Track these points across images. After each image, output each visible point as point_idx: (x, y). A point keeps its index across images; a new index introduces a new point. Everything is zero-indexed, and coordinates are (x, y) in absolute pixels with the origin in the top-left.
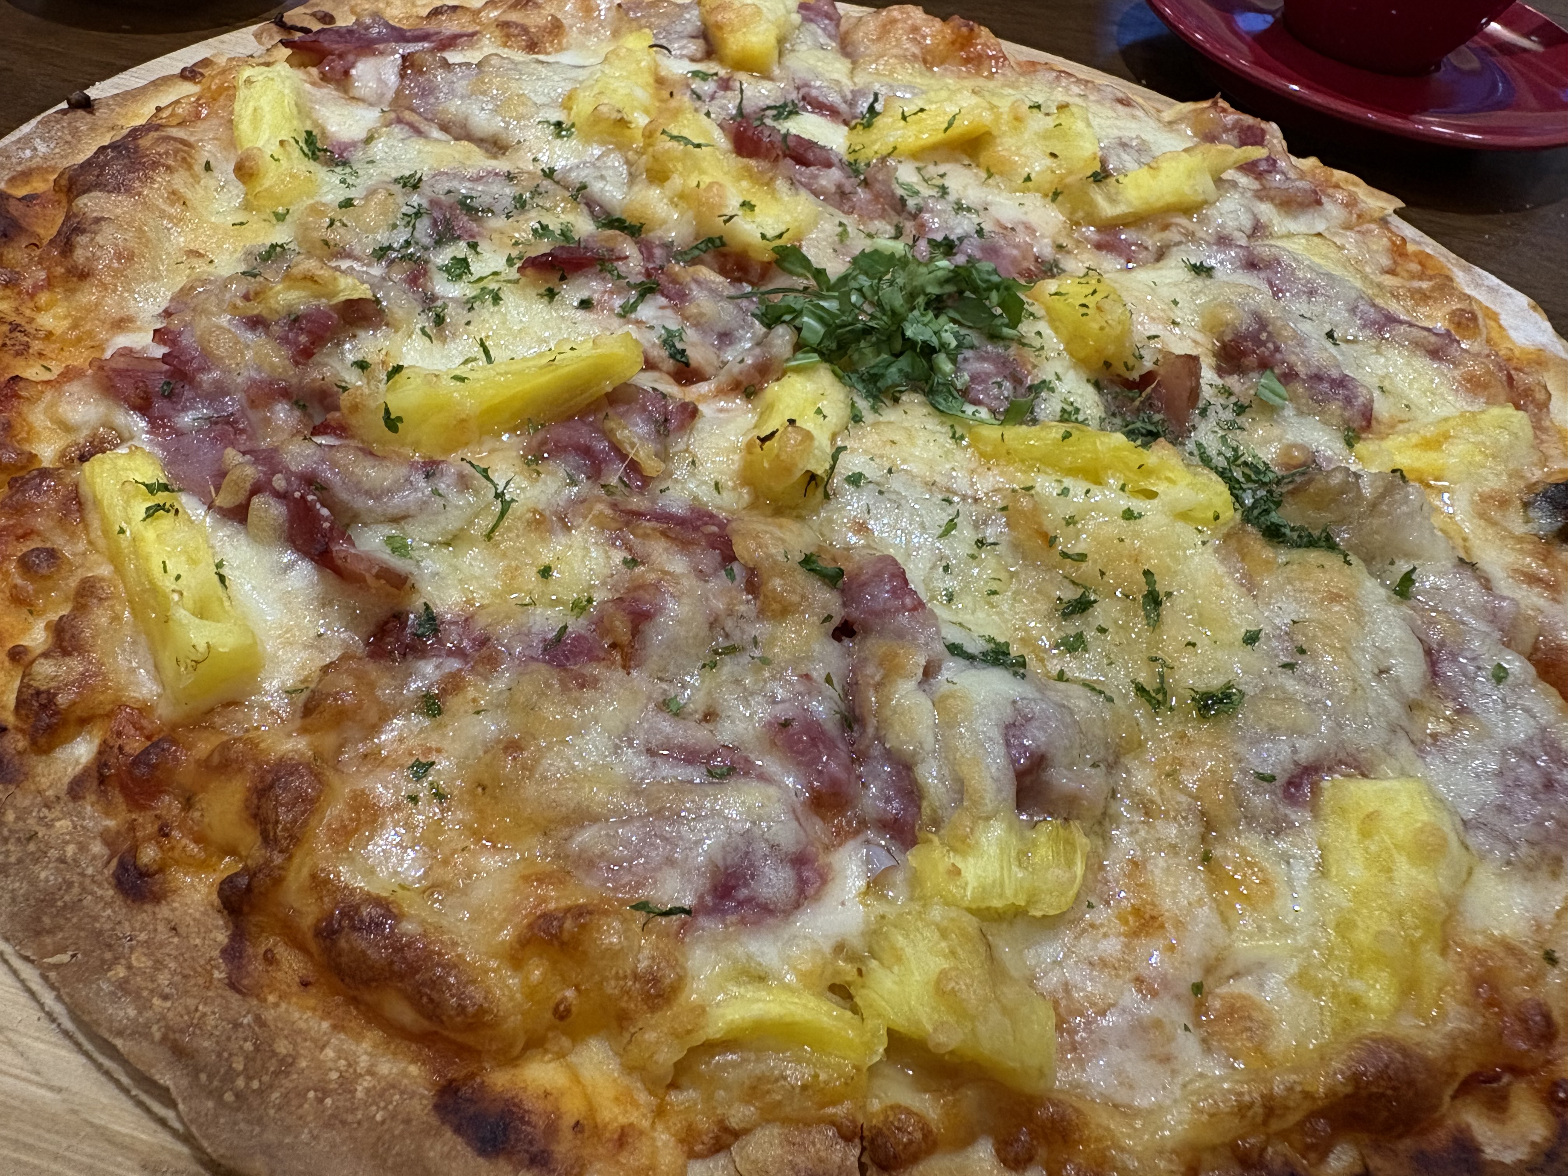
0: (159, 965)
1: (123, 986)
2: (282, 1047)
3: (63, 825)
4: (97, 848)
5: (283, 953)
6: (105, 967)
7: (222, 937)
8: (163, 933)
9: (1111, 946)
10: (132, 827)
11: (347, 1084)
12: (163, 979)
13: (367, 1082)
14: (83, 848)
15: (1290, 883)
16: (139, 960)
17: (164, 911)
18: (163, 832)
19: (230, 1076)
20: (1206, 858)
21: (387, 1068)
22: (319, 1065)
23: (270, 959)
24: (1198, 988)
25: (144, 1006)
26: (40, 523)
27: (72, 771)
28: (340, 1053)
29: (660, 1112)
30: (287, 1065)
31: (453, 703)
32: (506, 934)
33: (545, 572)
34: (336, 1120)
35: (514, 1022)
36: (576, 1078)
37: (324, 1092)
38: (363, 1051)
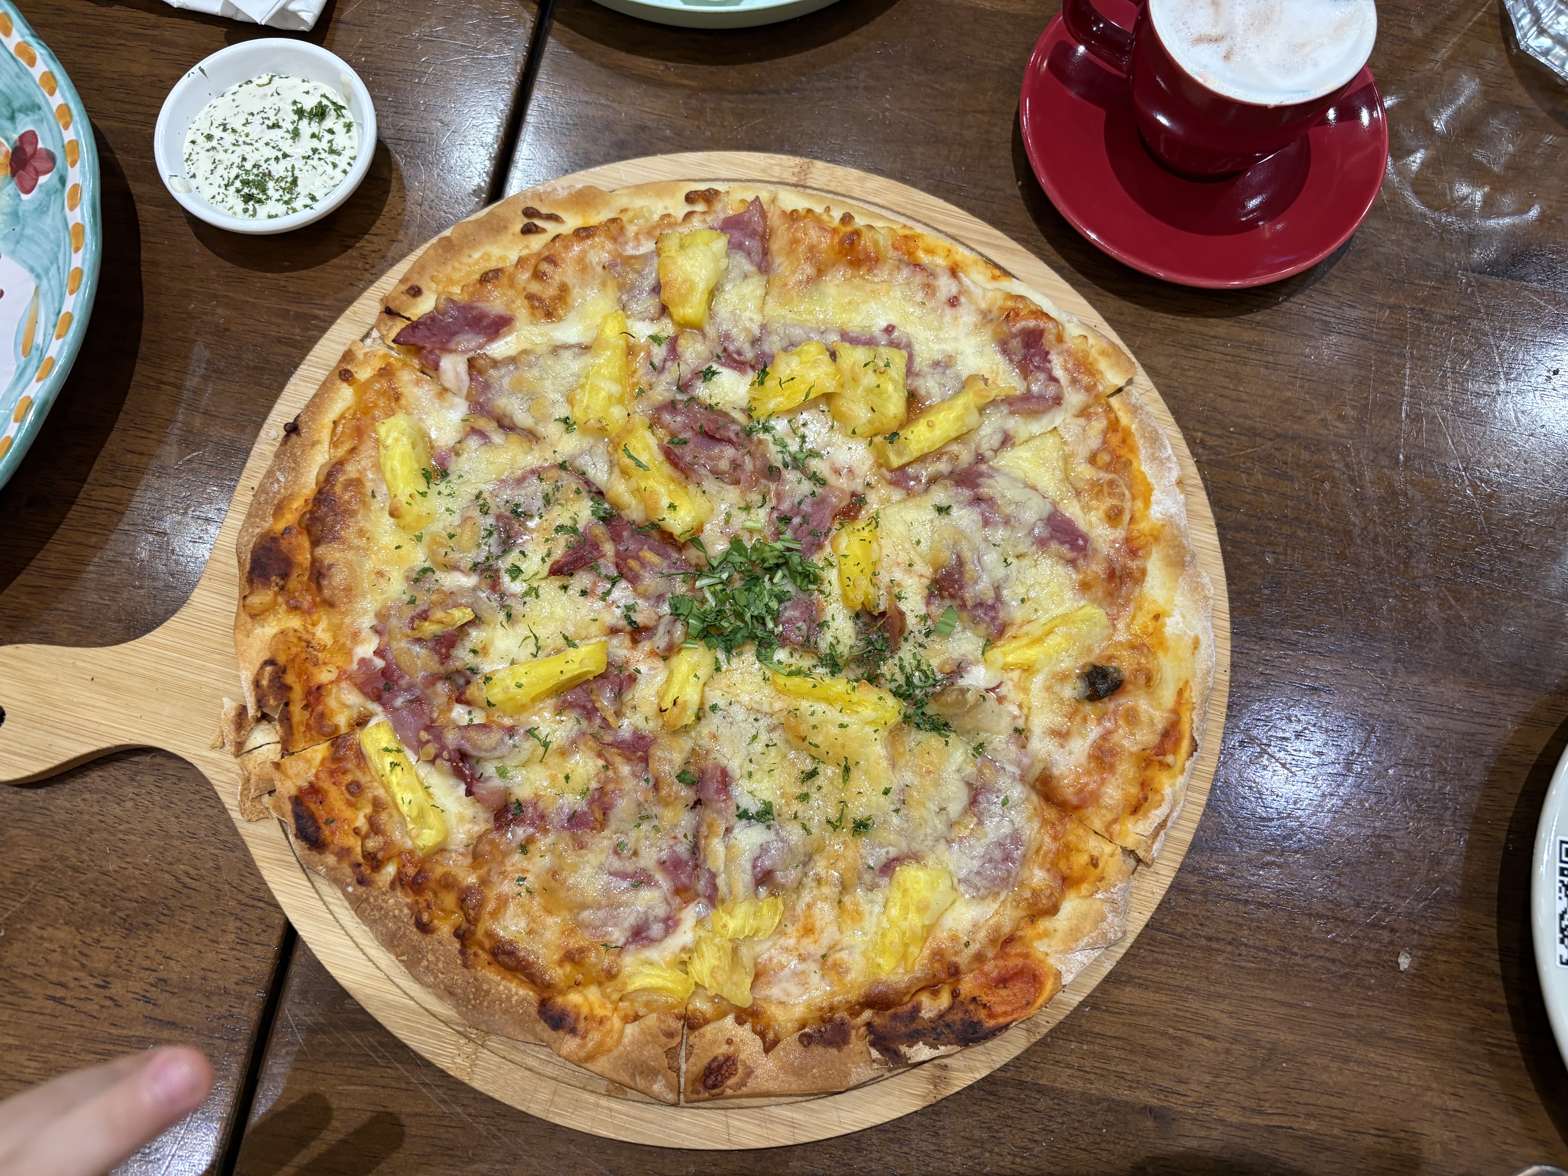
0: (438, 959)
1: (427, 968)
2: (485, 987)
3: (391, 901)
4: (406, 911)
5: (480, 952)
6: (419, 961)
7: (458, 946)
8: (437, 946)
9: (791, 942)
10: (417, 902)
11: (509, 998)
12: (441, 965)
13: (515, 998)
14: (401, 911)
15: (871, 913)
16: (431, 957)
17: (435, 936)
18: (429, 906)
19: (469, 1001)
20: (840, 902)
21: (522, 992)
22: (498, 992)
23: (476, 955)
24: (824, 956)
25: (436, 977)
26: (350, 766)
27: (389, 879)
28: (506, 987)
29: (615, 1009)
30: (488, 992)
31: (531, 848)
32: (556, 957)
33: (567, 778)
34: (506, 1011)
35: (562, 985)
36: (586, 998)
37: (501, 1002)
38: (513, 986)
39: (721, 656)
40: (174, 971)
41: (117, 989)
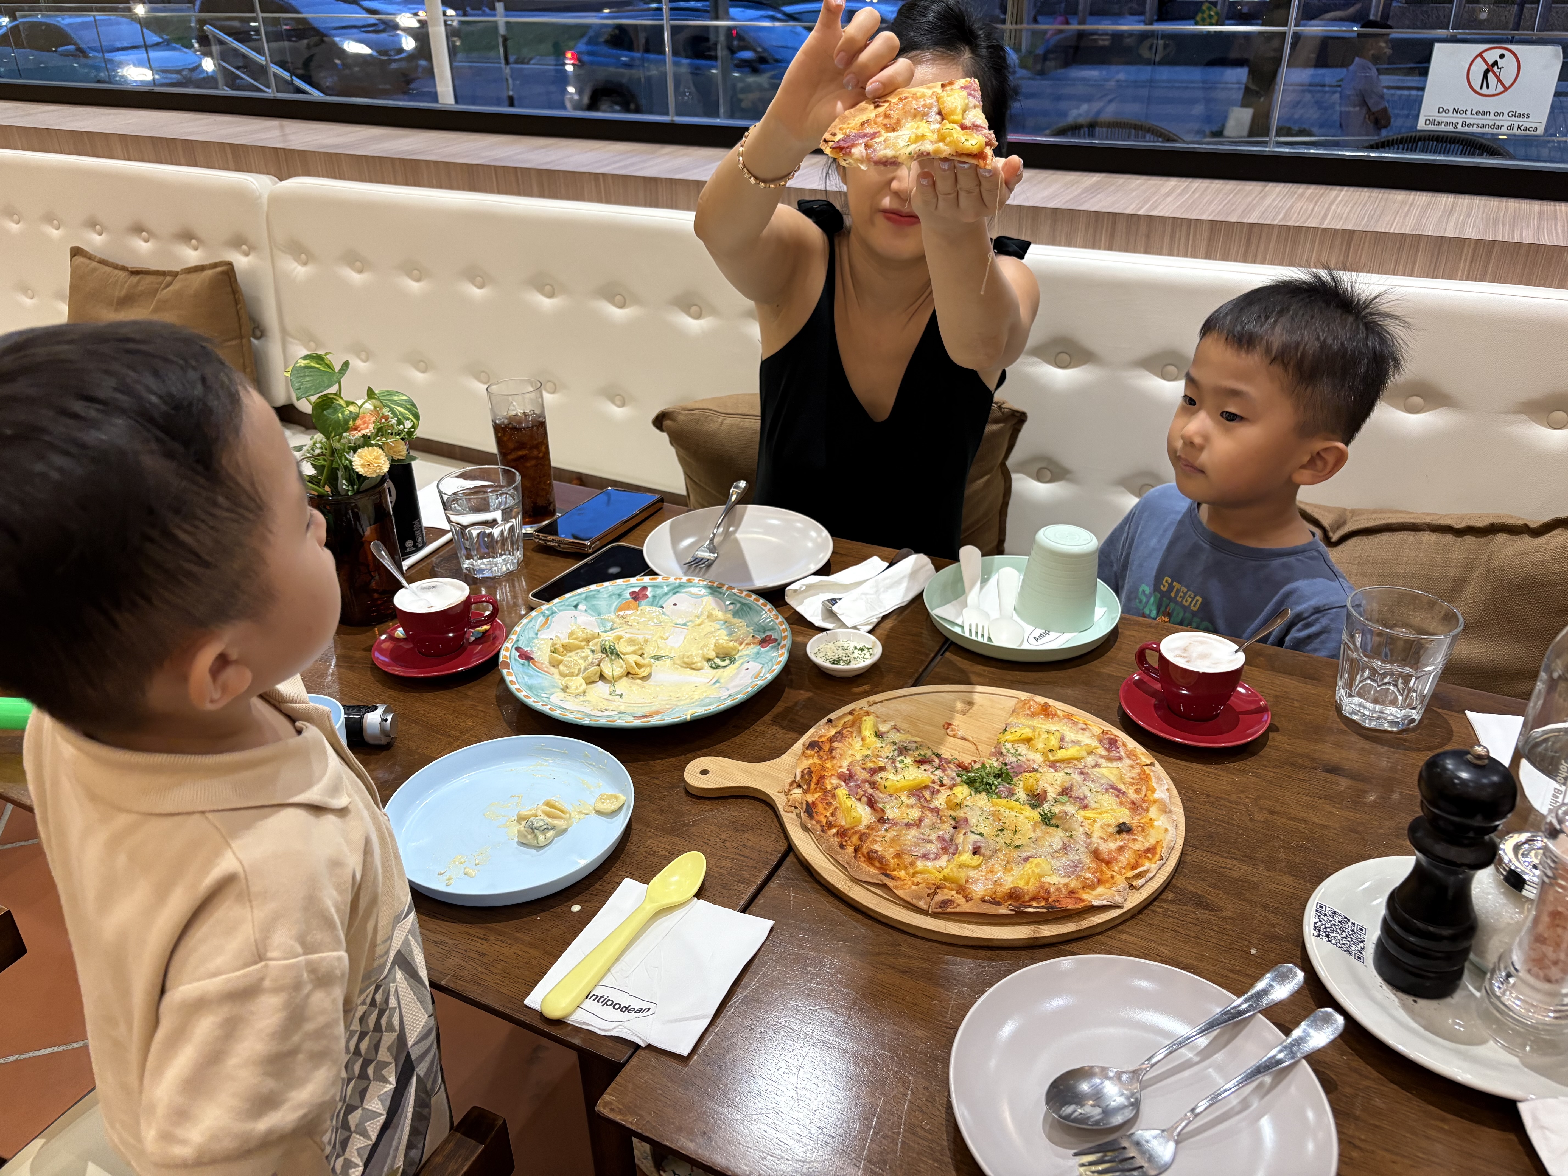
3: (832, 839)
6: (837, 856)
8: (845, 853)
10: (842, 840)
14: (834, 842)
17: (845, 850)
20: (1005, 865)
24: (995, 880)
26: (829, 798)
27: (833, 832)
31: (889, 830)
33: (907, 813)
38: (872, 869)
39: (973, 793)
40: (749, 844)
41: (728, 844)
